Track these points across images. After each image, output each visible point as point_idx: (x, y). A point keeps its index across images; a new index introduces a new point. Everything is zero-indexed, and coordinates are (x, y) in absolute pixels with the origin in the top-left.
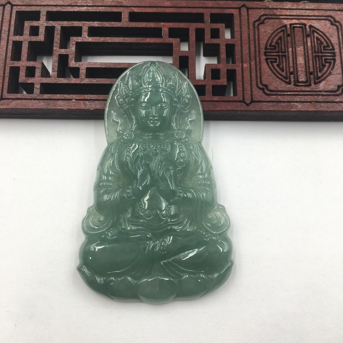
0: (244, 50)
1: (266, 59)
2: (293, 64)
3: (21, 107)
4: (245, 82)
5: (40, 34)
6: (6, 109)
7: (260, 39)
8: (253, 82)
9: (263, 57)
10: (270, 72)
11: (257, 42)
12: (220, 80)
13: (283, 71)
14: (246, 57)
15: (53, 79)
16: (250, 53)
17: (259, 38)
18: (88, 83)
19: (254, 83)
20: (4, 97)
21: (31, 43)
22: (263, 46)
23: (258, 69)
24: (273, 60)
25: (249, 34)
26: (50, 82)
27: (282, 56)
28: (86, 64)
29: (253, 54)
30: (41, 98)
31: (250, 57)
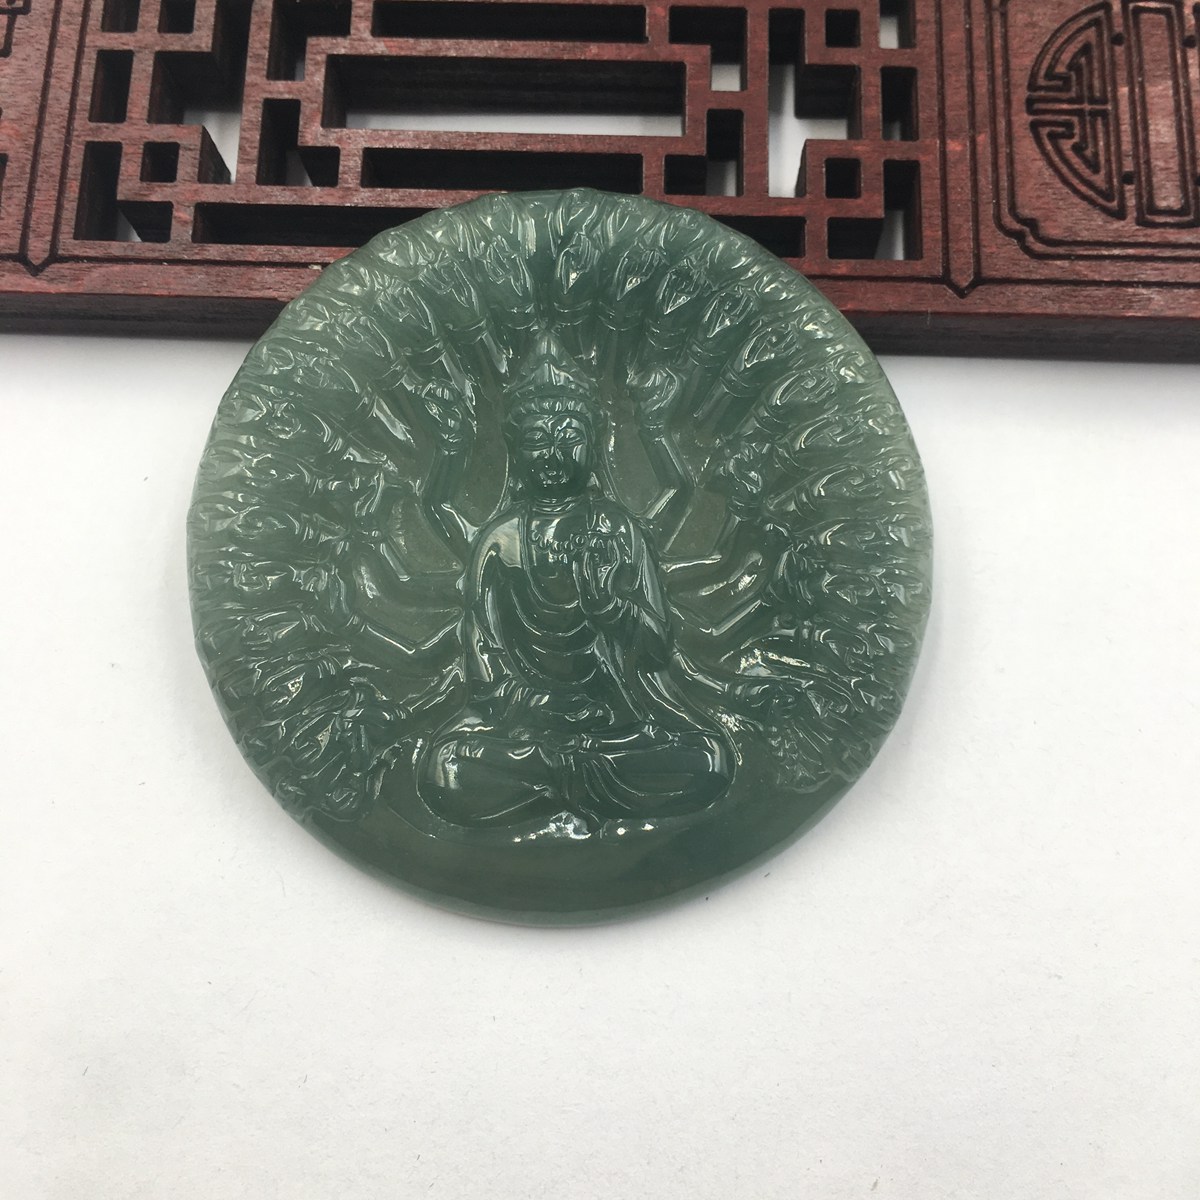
0: (949, 92)
1: (1034, 127)
2: (1136, 144)
3: (121, 291)
4: (951, 207)
5: (199, 27)
6: (68, 294)
7: (1010, 52)
8: (981, 208)
9: (1022, 119)
10: (1048, 173)
11: (999, 61)
12: (859, 201)
13: (1096, 169)
14: (957, 114)
15: (245, 188)
16: (972, 103)
17: (1006, 47)
18: (368, 204)
19: (987, 211)
20: (60, 252)
21: (163, 59)
22: (1020, 78)
23: (1002, 161)
24: (1061, 130)
25: (969, 32)
26: (228, 201)
27: (1094, 114)
28: (363, 137)
29: (982, 107)
30: (198, 257)
31: (972, 114)
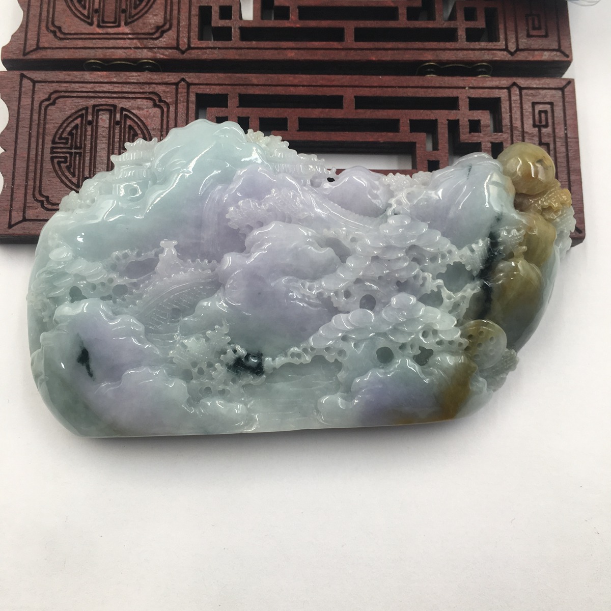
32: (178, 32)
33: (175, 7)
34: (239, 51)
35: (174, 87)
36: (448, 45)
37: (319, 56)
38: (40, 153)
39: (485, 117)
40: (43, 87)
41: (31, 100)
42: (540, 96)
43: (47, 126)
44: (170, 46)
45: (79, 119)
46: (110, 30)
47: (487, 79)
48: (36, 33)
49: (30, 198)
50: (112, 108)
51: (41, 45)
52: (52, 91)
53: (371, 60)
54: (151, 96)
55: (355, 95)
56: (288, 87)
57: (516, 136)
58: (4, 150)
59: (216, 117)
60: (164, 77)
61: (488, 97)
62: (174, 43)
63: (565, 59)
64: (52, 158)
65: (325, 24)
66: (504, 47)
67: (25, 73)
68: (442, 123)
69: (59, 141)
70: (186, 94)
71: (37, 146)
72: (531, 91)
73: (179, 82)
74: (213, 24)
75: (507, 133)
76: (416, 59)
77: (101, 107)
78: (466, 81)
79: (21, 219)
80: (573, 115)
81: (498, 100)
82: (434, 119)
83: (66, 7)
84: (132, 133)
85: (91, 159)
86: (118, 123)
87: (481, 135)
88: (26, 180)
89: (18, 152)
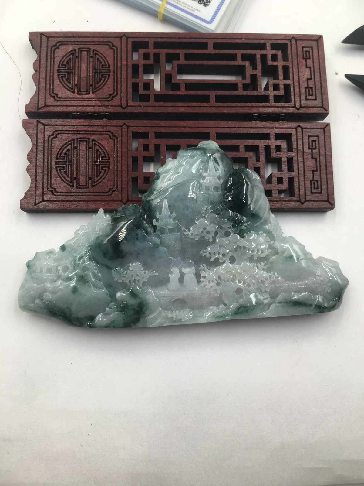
32: (121, 97)
33: (119, 83)
34: (154, 108)
35: (120, 128)
36: (264, 104)
37: (197, 110)
38: (49, 165)
39: (283, 144)
40: (50, 128)
41: (43, 135)
42: (312, 133)
43: (53, 150)
44: (117, 105)
45: (70, 146)
46: (84, 96)
47: (285, 123)
48: (44, 97)
49: (45, 189)
50: (87, 140)
51: (47, 104)
52: (54, 131)
53: (224, 113)
54: (108, 133)
55: (217, 132)
56: (180, 128)
57: (300, 154)
58: (30, 163)
59: (143, 144)
60: (115, 122)
61: (285, 133)
62: (119, 103)
63: (326, 112)
64: (56, 167)
65: (199, 93)
66: (294, 106)
67: (39, 120)
68: (261, 147)
69: (59, 158)
70: (126, 132)
71: (48, 160)
72: (308, 130)
73: (123, 125)
74: (140, 93)
75: (295, 152)
76: (248, 112)
77: (81, 139)
78: (274, 124)
79: (41, 200)
80: (329, 142)
81: (291, 135)
82: (257, 145)
83: (60, 83)
84: (98, 153)
85: (77, 168)
86: (91, 148)
87: (282, 153)
88: (43, 179)
89: (38, 164)
